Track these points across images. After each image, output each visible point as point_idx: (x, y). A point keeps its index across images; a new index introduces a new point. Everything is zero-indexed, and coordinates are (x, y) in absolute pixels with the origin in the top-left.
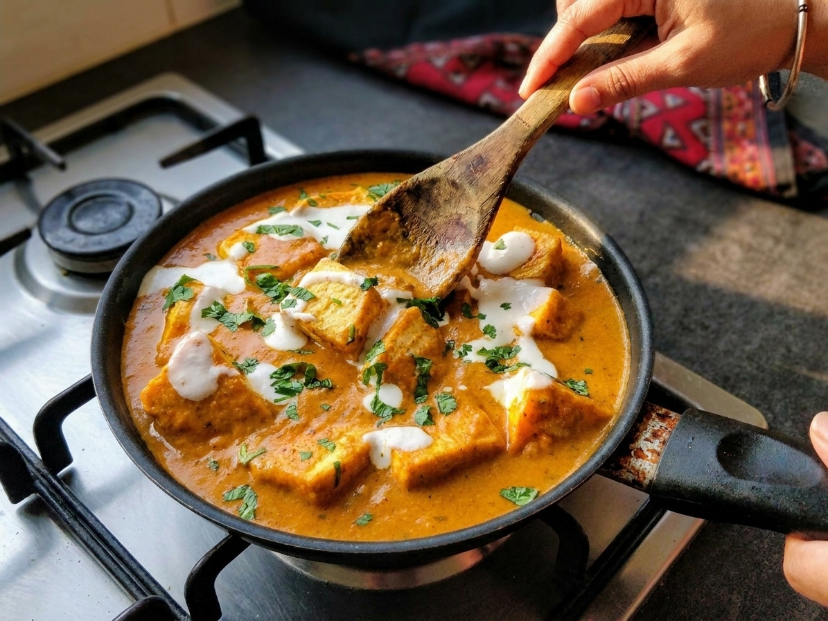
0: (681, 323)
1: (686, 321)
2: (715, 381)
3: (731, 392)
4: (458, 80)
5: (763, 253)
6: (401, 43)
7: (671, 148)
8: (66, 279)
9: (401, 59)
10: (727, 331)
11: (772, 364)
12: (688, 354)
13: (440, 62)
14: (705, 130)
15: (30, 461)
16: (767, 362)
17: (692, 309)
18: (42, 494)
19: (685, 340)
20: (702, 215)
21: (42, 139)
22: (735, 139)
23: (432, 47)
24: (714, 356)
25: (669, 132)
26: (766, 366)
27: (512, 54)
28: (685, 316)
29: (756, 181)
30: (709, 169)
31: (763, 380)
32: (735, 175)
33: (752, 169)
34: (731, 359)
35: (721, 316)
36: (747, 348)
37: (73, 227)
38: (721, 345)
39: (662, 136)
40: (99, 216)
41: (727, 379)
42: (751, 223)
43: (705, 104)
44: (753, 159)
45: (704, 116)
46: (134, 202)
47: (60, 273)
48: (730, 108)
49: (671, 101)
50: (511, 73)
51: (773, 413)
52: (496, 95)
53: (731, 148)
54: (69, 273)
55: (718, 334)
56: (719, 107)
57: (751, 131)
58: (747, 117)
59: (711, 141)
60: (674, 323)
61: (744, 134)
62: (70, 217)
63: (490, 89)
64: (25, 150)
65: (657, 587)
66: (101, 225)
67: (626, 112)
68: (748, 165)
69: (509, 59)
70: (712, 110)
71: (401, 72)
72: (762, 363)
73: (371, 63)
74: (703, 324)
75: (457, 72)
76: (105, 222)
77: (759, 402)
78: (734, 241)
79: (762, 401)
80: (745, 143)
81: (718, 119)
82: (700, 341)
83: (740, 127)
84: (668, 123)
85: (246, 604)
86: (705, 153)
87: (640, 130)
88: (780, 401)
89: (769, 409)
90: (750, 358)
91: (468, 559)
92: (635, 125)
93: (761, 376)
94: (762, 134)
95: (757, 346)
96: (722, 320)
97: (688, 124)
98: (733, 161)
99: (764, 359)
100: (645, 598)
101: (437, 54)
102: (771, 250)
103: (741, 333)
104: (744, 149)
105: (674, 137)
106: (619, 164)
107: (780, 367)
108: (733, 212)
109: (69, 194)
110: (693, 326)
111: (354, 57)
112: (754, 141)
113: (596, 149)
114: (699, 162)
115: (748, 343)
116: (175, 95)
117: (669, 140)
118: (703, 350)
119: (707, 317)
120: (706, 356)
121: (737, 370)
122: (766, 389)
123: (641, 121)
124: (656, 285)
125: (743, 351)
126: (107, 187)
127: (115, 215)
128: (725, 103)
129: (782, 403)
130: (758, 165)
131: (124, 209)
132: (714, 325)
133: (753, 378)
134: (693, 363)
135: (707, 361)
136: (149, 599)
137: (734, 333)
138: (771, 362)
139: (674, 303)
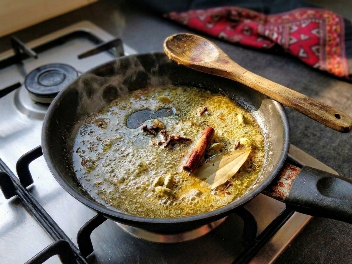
0: (304, 133)
1: (306, 132)
2: (318, 158)
3: (325, 163)
4: (210, 26)
5: (342, 104)
6: (186, 9)
7: (302, 57)
8: (36, 105)
9: (185, 17)
10: (324, 137)
11: (344, 153)
12: (306, 146)
13: (202, 18)
14: (318, 50)
15: (15, 181)
16: (341, 151)
17: (309, 127)
18: (19, 196)
19: (305, 140)
20: (315, 87)
21: (29, 47)
22: (331, 54)
23: (199, 12)
24: (317, 148)
25: (302, 51)
26: (341, 153)
27: (234, 16)
28: (306, 130)
29: (340, 73)
30: (319, 67)
31: (339, 159)
32: (330, 70)
33: (338, 68)
34: (325, 149)
35: (321, 131)
36: (333, 145)
37: (39, 84)
38: (321, 143)
39: (299, 52)
40: (51, 79)
41: (323, 158)
42: (336, 91)
43: (319, 39)
44: (339, 63)
45: (318, 44)
46: (66, 73)
47: (33, 103)
48: (330, 41)
49: (303, 37)
50: (233, 24)
51: (343, 173)
52: (226, 33)
53: (329, 58)
54: (37, 103)
55: (320, 138)
56: (325, 41)
57: (338, 51)
58: (337, 45)
59: (320, 55)
60: (300, 133)
61: (335, 53)
62: (38, 79)
63: (224, 30)
64: (21, 51)
65: (288, 247)
66: (52, 82)
67: (283, 41)
68: (336, 66)
69: (233, 18)
70: (321, 41)
71: (185, 22)
72: (339, 151)
73: (172, 18)
74: (313, 134)
75: (210, 23)
76: (53, 81)
77: (337, 168)
78: (329, 98)
79: (338, 168)
80: (336, 56)
81: (324, 45)
82: (312, 141)
83: (334, 49)
84: (301, 46)
85: (105, 246)
86: (317, 60)
87: (288, 49)
88: (347, 168)
89: (342, 171)
90: (334, 150)
91: (204, 230)
92: (287, 47)
93: (338, 157)
94: (343, 53)
95: (337, 144)
96: (322, 132)
97: (310, 47)
98: (330, 64)
99: (340, 150)
100: (282, 252)
101: (201, 15)
102: (345, 103)
103: (331, 138)
104: (335, 59)
105: (304, 53)
106: (279, 64)
107: (347, 154)
108: (329, 86)
109: (38, 69)
110: (309, 135)
111: (165, 16)
112: (340, 56)
113: (269, 57)
114: (314, 64)
115: (334, 143)
116: (87, 30)
117: (301, 54)
118: (312, 145)
119: (315, 131)
120: (314, 147)
121: (328, 154)
122: (340, 163)
123: (290, 45)
124: (293, 116)
125: (331, 146)
126: (55, 67)
127: (58, 79)
128: (328, 39)
129: (348, 169)
130: (341, 66)
131: (62, 76)
132: (318, 134)
133: (335, 158)
134: (308, 150)
135: (314, 149)
136: (61, 241)
137: (327, 138)
138: (343, 151)
139: (301, 124)
